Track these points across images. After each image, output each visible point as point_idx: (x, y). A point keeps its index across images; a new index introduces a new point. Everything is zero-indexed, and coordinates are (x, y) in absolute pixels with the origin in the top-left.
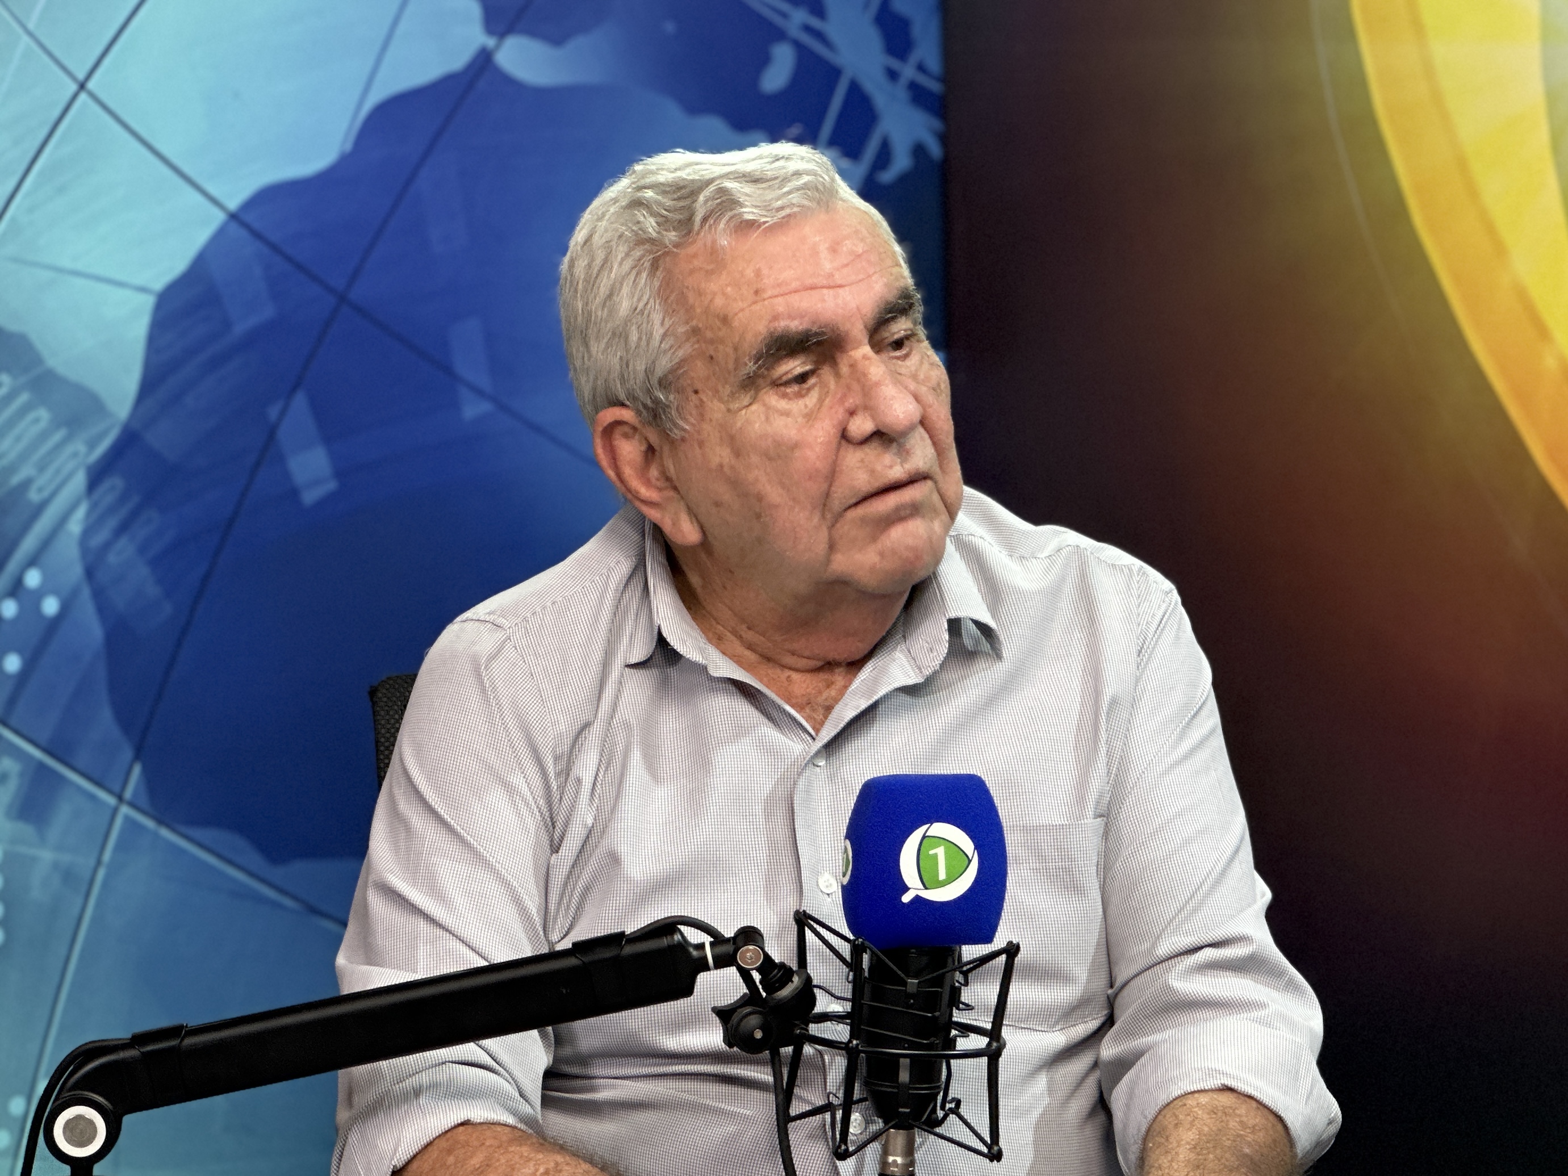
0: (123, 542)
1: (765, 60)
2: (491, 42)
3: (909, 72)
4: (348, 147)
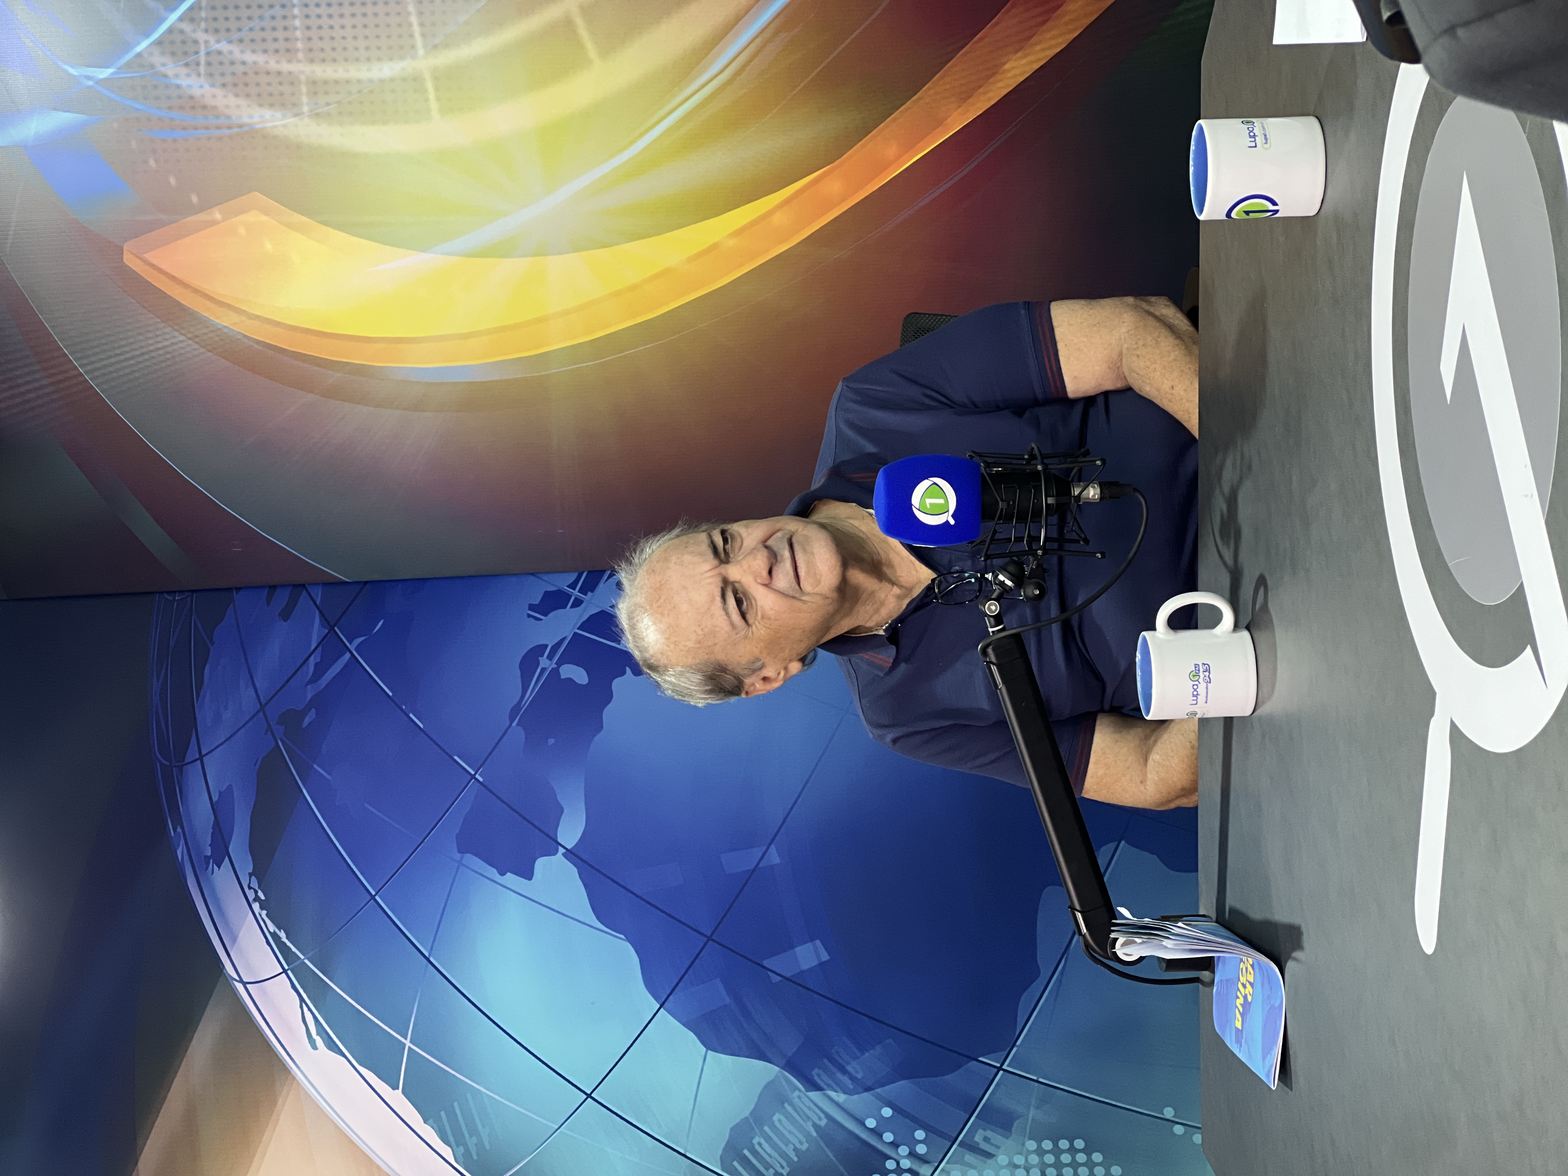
0: (849, 1068)
1: (570, 680)
2: (561, 850)
3: (576, 593)
4: (622, 936)
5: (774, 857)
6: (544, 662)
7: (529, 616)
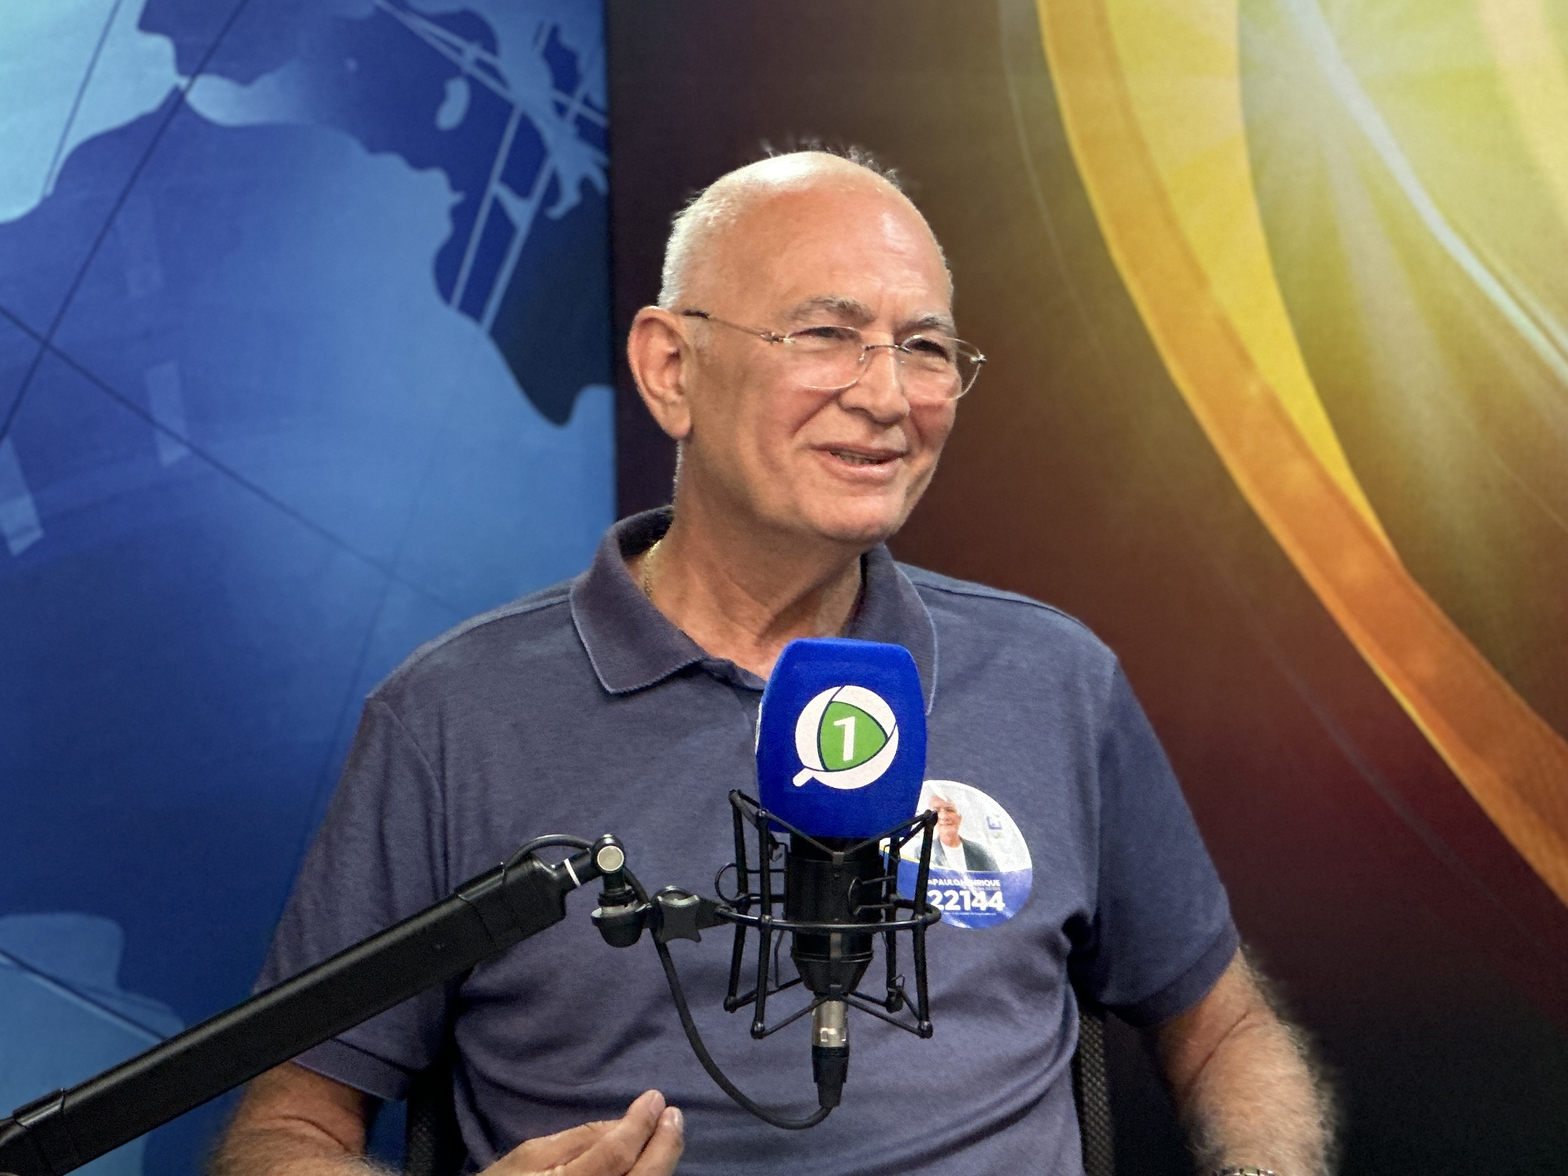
1: (441, 96)
2: (183, 82)
3: (576, 107)
4: (50, 190)
5: (171, 454)
6: (472, 52)
7: (541, 26)
